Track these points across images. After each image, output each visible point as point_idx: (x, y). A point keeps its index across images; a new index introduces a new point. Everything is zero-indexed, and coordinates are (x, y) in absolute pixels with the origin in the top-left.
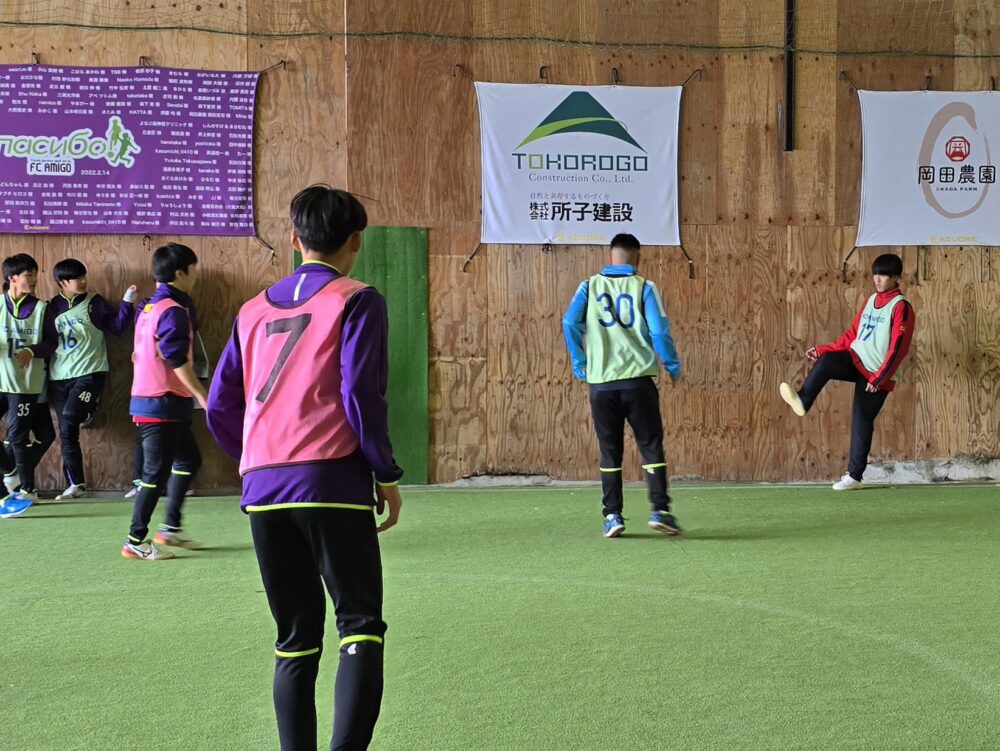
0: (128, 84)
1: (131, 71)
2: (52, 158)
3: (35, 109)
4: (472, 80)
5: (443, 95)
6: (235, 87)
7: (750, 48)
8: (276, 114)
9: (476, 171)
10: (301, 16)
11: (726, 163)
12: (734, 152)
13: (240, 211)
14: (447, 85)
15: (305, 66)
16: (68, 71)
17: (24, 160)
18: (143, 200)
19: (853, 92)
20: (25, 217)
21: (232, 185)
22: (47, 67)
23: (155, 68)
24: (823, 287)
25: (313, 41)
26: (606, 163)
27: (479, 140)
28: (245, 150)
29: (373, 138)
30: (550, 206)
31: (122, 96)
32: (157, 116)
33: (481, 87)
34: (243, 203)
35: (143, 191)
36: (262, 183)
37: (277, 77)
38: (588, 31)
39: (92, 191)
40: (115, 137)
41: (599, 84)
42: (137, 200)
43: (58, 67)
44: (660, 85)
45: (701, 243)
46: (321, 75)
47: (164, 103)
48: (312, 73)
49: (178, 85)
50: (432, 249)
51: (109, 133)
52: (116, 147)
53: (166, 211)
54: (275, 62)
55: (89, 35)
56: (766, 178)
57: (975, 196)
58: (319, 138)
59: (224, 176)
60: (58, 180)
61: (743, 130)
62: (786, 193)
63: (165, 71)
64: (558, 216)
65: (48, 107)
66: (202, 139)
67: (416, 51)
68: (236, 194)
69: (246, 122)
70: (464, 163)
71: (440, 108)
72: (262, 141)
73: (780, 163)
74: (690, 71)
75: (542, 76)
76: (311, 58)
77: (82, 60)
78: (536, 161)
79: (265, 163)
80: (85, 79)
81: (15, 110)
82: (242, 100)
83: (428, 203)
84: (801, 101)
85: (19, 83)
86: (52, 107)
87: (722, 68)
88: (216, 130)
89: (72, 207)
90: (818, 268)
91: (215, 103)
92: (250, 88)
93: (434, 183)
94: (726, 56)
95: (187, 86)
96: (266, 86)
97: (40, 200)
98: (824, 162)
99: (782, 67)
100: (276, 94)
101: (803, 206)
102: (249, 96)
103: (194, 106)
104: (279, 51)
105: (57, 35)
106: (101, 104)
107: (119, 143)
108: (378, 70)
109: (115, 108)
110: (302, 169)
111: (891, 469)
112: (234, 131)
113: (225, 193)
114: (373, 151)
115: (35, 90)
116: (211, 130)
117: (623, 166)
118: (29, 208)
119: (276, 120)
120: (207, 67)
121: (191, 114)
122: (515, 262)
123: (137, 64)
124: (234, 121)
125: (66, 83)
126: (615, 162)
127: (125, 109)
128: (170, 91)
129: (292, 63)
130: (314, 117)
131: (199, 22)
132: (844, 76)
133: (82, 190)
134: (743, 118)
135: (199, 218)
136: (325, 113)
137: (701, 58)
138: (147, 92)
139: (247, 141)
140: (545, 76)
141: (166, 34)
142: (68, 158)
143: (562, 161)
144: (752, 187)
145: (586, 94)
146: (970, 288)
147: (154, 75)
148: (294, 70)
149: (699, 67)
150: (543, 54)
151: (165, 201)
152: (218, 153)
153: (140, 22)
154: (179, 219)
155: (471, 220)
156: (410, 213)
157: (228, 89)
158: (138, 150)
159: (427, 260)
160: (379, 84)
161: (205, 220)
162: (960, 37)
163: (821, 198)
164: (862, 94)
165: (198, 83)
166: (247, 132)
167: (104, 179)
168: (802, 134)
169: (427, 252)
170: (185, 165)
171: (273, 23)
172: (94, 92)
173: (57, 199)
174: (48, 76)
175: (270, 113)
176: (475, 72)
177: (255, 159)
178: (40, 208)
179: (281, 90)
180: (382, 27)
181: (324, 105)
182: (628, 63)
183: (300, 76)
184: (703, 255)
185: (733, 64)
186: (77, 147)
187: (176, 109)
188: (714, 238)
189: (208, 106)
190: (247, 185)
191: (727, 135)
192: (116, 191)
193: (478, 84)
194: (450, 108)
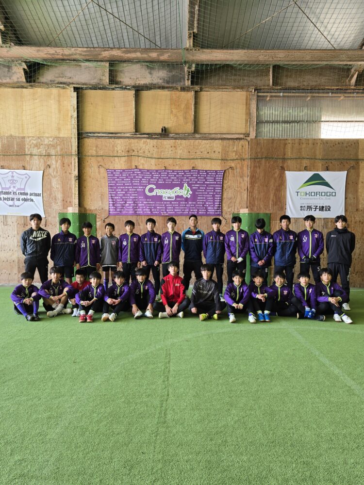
0: (189, 174)
1: (190, 171)
2: (169, 195)
3: (165, 182)
4: (285, 170)
5: (276, 175)
6: (217, 175)
8: (228, 182)
9: (285, 197)
10: (236, 154)
12: (362, 190)
13: (218, 209)
14: (277, 172)
15: (236, 168)
16: (173, 171)
17: (162, 196)
18: (192, 207)
20: (162, 211)
21: (216, 202)
22: (168, 170)
23: (196, 170)
25: (239, 161)
26: (323, 194)
27: (286, 188)
28: (220, 192)
29: (256, 188)
30: (306, 207)
31: (187, 178)
32: (196, 183)
33: (287, 172)
34: (219, 207)
35: (193, 204)
36: (224, 201)
37: (229, 172)
38: (319, 156)
39: (179, 204)
40: (185, 189)
41: (322, 171)
42: (191, 207)
43: (171, 170)
44: (340, 171)
45: (351, 217)
46: (241, 171)
47: (198, 179)
48: (238, 170)
49: (202, 174)
50: (272, 219)
51: (184, 188)
52: (185, 192)
53: (198, 210)
54: (228, 167)
55: (179, 161)
58: (239, 188)
59: (214, 199)
60: (171, 202)
63: (199, 170)
64: (308, 210)
65: (168, 182)
66: (208, 189)
67: (269, 163)
68: (217, 204)
69: (220, 184)
70: (281, 195)
71: (275, 179)
72: (224, 190)
74: (349, 167)
75: (305, 169)
77: (177, 168)
78: (302, 194)
79: (225, 196)
80: (178, 173)
81: (160, 182)
82: (219, 178)
83: (271, 206)
85: (161, 175)
86: (169, 181)
87: (359, 166)
88: (212, 187)
89: (174, 209)
91: (212, 179)
92: (221, 175)
93: (273, 201)
94: (360, 162)
95: (205, 175)
96: (225, 174)
97: (166, 207)
100: (228, 176)
102: (221, 177)
103: (206, 181)
104: (229, 164)
105: (171, 161)
106: (182, 180)
107: (186, 191)
108: (258, 169)
109: (186, 181)
110: (235, 197)
112: (217, 187)
113: (214, 204)
114: (256, 192)
115: (165, 177)
116: (211, 187)
117: (328, 195)
118: (163, 209)
119: (228, 184)
120: (210, 169)
121: (206, 182)
122: (295, 223)
123: (191, 169)
124: (217, 184)
125: (173, 175)
126: (326, 194)
127: (188, 182)
128: (200, 176)
129: (233, 167)
130: (238, 182)
131: (208, 156)
133: (177, 204)
135: (207, 211)
136: (242, 181)
137: (353, 163)
138: (194, 177)
139: (220, 190)
140: (306, 169)
141: (199, 160)
142: (173, 195)
143: (310, 194)
145: (318, 174)
147: (196, 172)
148: (234, 169)
149: (352, 165)
150: (305, 163)
151: (198, 207)
152: (212, 193)
153: (192, 157)
154: (202, 212)
155: (283, 210)
156: (266, 209)
157: (215, 175)
158: (191, 193)
159: (270, 223)
160: (258, 172)
161: (209, 212)
165: (207, 174)
166: (220, 187)
167: (182, 201)
169: (270, 220)
170: (203, 197)
171: (228, 157)
172: (180, 177)
173: (170, 207)
174: (168, 173)
175: (226, 182)
176: (286, 169)
177: (222, 195)
178: (166, 209)
179: (230, 176)
180: (260, 156)
181: (241, 179)
182: (330, 165)
183: (235, 171)
184: (352, 221)
186: (176, 192)
187: (201, 181)
188: (355, 216)
189: (210, 180)
190: (220, 202)
191: (360, 185)
192: (185, 204)
193: (286, 172)
194: (278, 179)
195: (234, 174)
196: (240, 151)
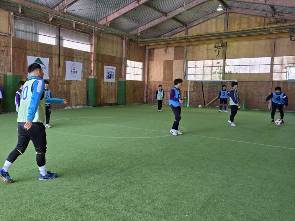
5: (23, 57)
7: (55, 54)
10: (4, 44)
11: (53, 69)
12: (54, 67)
14: (24, 55)
15: (5, 51)
19: (65, 61)
24: (62, 85)
27: (27, 64)
29: (15, 62)
38: (39, 50)
41: (40, 57)
44: (47, 58)
48: (6, 52)
50: (22, 78)
56: (57, 71)
57: (75, 74)
58: (6, 62)
61: (55, 65)
62: (59, 73)
67: (20, 51)
70: (25, 67)
73: (58, 69)
76: (6, 50)
83: (21, 72)
84: (60, 62)
90: (62, 83)
93: (22, 69)
98: (62, 69)
99: (58, 57)
101: (60, 75)
104: (1, 48)
108: (16, 53)
111: (68, 107)
114: (15, 64)
117: (43, 68)
130: (6, 58)
132: (64, 59)
134: (55, 63)
140: (35, 55)
144: (56, 72)
146: (75, 85)
148: (3, 51)
149: (50, 56)
150: (34, 52)
155: (26, 74)
156: (19, 73)
160: (16, 55)
162: (74, 55)
163: (62, 74)
164: (66, 61)
168: (60, 66)
176: (27, 54)
180: (16, 47)
182: (43, 55)
184: (51, 80)
185: (54, 56)
188: (52, 78)
191: (53, 65)
193: (27, 56)
194: (24, 59)
195: (4, 54)
196: (6, 43)
